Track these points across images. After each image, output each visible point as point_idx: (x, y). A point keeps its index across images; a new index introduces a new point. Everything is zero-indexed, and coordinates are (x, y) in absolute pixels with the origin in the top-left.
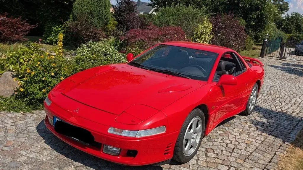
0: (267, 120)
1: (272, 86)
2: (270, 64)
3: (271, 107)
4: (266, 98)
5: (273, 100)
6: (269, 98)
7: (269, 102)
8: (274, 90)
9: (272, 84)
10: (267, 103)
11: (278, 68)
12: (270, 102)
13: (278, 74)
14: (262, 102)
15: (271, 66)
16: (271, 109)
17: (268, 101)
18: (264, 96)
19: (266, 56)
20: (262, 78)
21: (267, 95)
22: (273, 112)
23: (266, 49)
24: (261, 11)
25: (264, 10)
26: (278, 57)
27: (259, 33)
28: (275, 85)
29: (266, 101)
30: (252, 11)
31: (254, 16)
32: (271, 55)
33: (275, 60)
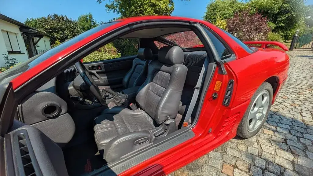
0: (291, 157)
1: (303, 78)
2: (300, 55)
3: (302, 115)
4: (294, 96)
5: (306, 100)
6: (298, 96)
7: (299, 105)
8: (307, 83)
9: (304, 75)
10: (295, 107)
11: (311, 57)
12: (301, 103)
13: (311, 63)
14: (285, 104)
15: (302, 56)
16: (303, 121)
17: (297, 102)
18: (290, 92)
19: (295, 49)
20: (286, 69)
21: (296, 92)
22: (308, 130)
23: (296, 44)
24: (291, 13)
25: (294, 11)
26: (311, 48)
27: (288, 32)
28: (308, 75)
29: (293, 102)
30: (281, 15)
31: (284, 18)
32: (302, 48)
33: (306, 51)
